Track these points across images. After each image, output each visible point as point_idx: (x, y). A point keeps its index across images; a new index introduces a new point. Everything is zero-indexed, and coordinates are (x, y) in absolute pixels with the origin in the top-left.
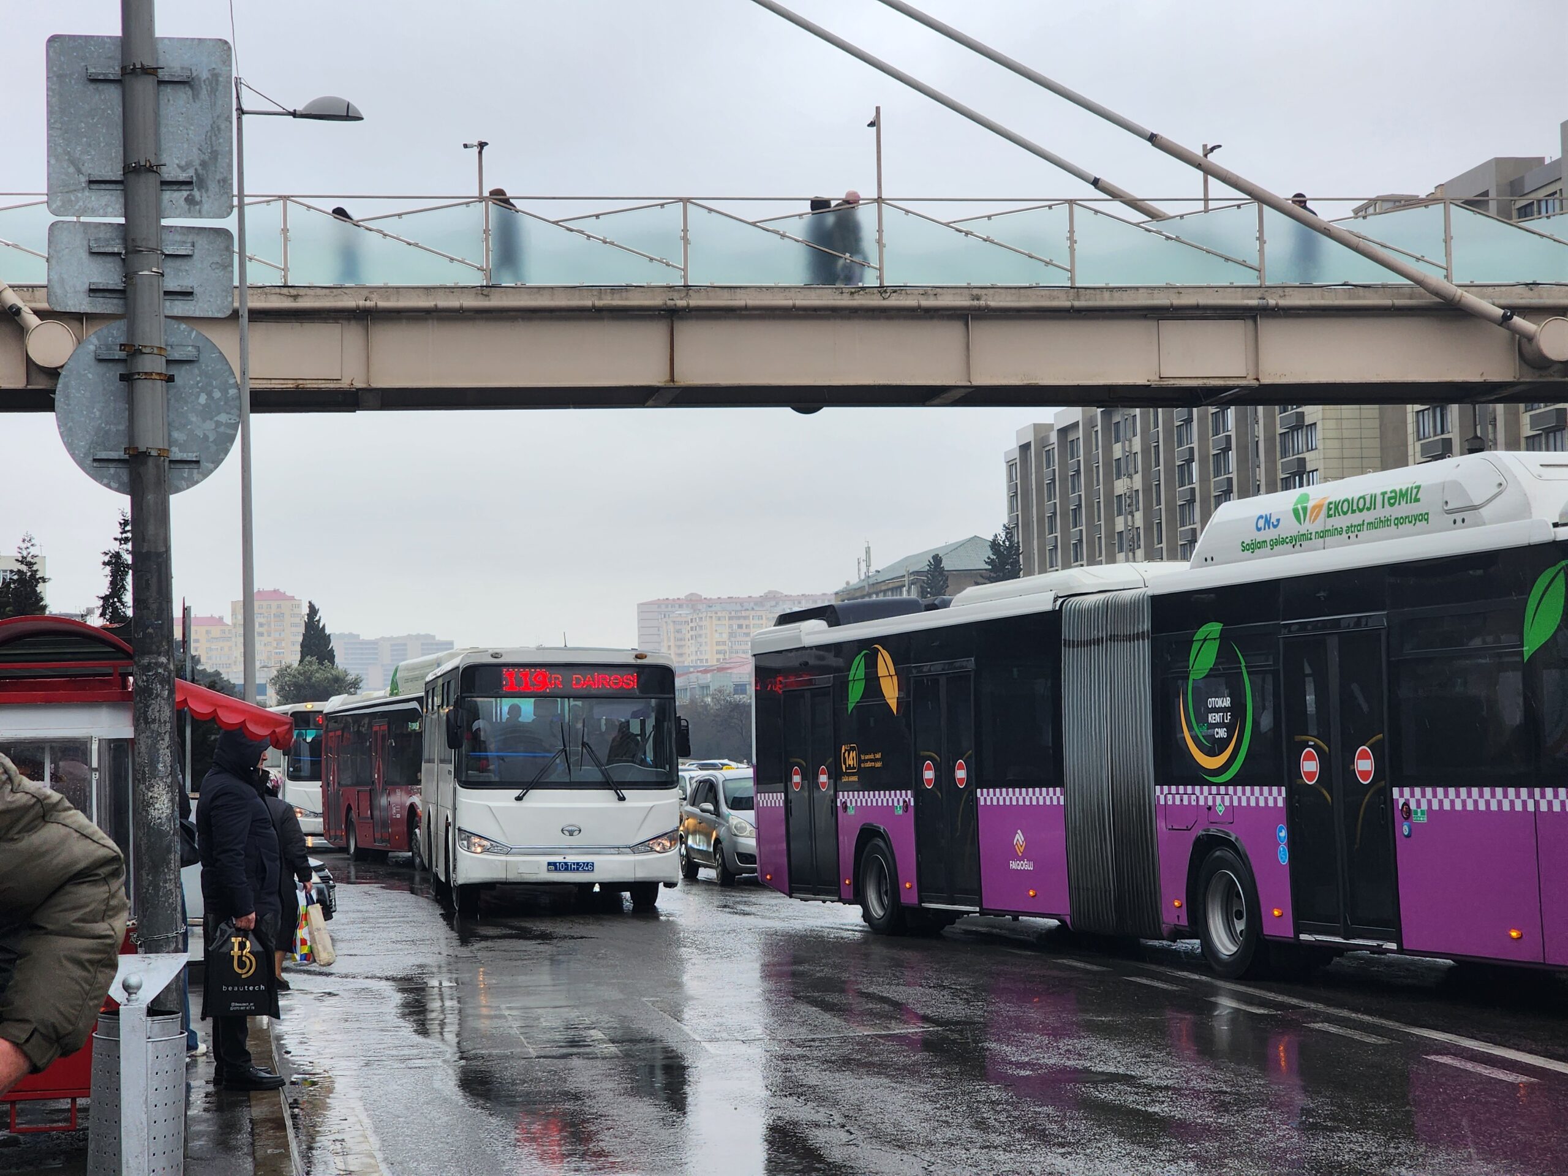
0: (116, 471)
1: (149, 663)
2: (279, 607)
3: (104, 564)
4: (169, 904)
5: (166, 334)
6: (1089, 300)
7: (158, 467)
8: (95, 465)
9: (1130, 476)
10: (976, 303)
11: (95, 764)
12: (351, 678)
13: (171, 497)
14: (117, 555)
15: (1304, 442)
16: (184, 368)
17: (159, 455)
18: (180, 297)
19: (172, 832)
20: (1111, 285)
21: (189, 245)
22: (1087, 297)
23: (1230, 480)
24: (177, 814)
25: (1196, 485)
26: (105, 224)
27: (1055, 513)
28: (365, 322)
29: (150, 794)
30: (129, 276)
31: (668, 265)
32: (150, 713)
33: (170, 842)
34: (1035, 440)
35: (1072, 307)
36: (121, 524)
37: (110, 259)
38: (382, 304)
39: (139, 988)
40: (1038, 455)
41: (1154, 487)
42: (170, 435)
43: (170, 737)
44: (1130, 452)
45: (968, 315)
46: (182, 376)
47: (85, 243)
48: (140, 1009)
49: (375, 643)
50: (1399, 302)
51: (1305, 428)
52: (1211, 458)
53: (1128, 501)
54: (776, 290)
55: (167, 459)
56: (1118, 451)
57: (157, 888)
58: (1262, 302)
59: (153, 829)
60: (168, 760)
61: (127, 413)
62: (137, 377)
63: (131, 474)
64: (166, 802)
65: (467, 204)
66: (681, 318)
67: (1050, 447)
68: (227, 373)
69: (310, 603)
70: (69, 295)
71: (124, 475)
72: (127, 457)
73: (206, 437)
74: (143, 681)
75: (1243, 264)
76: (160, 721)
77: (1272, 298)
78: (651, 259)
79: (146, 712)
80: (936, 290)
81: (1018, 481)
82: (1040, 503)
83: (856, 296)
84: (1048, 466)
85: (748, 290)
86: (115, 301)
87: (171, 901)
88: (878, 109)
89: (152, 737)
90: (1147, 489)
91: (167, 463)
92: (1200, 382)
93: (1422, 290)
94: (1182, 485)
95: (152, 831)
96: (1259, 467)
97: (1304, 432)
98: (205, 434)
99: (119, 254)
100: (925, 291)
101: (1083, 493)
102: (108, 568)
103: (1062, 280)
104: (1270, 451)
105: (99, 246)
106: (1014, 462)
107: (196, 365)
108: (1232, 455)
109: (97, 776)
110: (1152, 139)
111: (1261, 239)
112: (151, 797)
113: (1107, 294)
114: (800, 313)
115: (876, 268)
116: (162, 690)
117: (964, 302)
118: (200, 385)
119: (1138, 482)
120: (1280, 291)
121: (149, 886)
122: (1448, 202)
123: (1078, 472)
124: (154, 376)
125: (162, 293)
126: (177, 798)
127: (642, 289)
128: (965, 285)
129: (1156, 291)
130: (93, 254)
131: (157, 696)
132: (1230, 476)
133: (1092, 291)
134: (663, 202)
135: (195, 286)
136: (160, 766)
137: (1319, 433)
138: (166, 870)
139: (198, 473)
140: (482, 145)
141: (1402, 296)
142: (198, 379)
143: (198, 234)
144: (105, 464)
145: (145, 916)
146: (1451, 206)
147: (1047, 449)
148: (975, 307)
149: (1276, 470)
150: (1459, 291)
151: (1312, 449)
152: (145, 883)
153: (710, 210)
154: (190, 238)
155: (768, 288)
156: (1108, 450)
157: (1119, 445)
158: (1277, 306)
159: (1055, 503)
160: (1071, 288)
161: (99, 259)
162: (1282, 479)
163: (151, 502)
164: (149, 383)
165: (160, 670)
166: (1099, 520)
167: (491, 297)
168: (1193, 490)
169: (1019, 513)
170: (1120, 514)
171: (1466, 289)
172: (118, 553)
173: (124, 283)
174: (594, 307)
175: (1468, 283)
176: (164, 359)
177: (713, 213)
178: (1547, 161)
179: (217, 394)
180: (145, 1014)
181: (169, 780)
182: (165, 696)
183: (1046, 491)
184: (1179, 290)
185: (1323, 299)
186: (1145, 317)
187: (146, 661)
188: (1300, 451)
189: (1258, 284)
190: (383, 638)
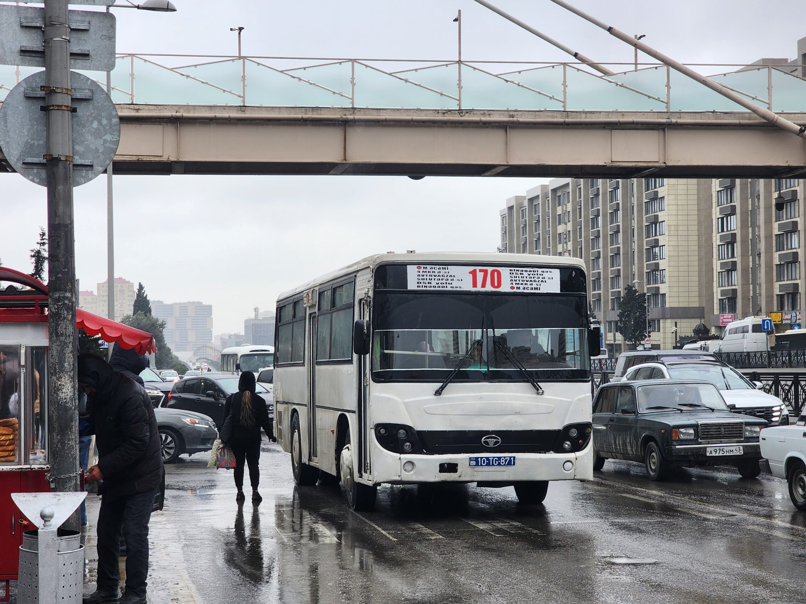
0: (37, 171)
1: (59, 297)
2: (122, 286)
3: (32, 256)
4: (71, 455)
5: (71, 82)
6: (574, 118)
7: (65, 168)
8: (24, 166)
9: (566, 224)
10: (511, 119)
11: (23, 363)
12: (160, 322)
13: (74, 188)
14: (39, 252)
15: (658, 206)
16: (83, 104)
17: (66, 160)
18: (80, 58)
19: (73, 408)
20: (586, 110)
21: (87, 23)
22: (573, 116)
23: (618, 226)
24: (77, 396)
25: (600, 229)
26: (31, 8)
27: (526, 242)
28: (176, 124)
29: (59, 383)
30: (47, 42)
31: (342, 96)
32: (59, 329)
33: (72, 415)
34: (516, 205)
35: (564, 122)
36: (41, 235)
37: (34, 31)
38: (186, 115)
39: (51, 517)
40: (518, 212)
41: (578, 229)
42: (73, 148)
43: (73, 346)
44: (566, 211)
45: (507, 126)
46: (83, 110)
47: (18, 20)
48: (52, 532)
49: (171, 305)
50: (743, 121)
51: (658, 200)
52: (609, 214)
53: (565, 236)
54: (402, 111)
55: (72, 164)
56: (559, 210)
57: (63, 444)
58: (668, 120)
59: (61, 405)
60: (71, 360)
61: (45, 133)
62: (52, 108)
63: (47, 173)
64: (69, 388)
65: (233, 60)
66: (350, 126)
67: (524, 208)
68: (111, 108)
69: (140, 283)
70: (7, 54)
71: (43, 174)
72: (45, 161)
73: (97, 150)
74: (55, 309)
75: (658, 99)
76: (66, 335)
77: (674, 119)
78: (334, 93)
79: (56, 329)
80: (489, 112)
81: (507, 226)
82: (518, 237)
83: (446, 115)
84: (523, 218)
85: (387, 111)
86: (37, 59)
87: (72, 453)
88: (460, 11)
89: (60, 345)
90: (575, 231)
91: (71, 166)
92: (634, 164)
93: (756, 115)
94: (593, 228)
95: (60, 407)
96: (634, 219)
97: (658, 202)
98: (96, 147)
99: (40, 28)
100: (484, 112)
101: (541, 232)
102: (34, 259)
103: (559, 107)
104: (640, 211)
105: (27, 22)
106: (505, 216)
107: (91, 102)
108: (620, 213)
109: (24, 370)
110: (610, 30)
111: (668, 86)
112: (60, 385)
113: (583, 115)
114: (415, 123)
115: (457, 100)
116: (68, 314)
117: (506, 119)
118: (93, 115)
119: (570, 226)
120: (678, 115)
121: (58, 443)
122: (770, 67)
123: (538, 221)
124: (63, 108)
125: (69, 55)
126: (77, 386)
127: (329, 109)
128: (506, 109)
129: (610, 114)
130: (22, 27)
131: (64, 318)
132: (618, 224)
133: (575, 113)
134: (341, 61)
135: (91, 50)
136: (66, 365)
137: (666, 201)
138: (69, 433)
139: (92, 173)
140: (241, 29)
141: (744, 118)
142: (92, 111)
143: (92, 16)
144: (30, 167)
145: (55, 463)
146: (773, 69)
147: (522, 209)
148: (511, 121)
149: (642, 221)
150: (776, 116)
151: (662, 211)
152: (55, 441)
153: (367, 66)
154: (87, 19)
155: (398, 110)
156: (554, 210)
157: (560, 207)
158: (676, 123)
159: (526, 237)
160: (564, 111)
161: (27, 30)
162: (646, 226)
163: (61, 191)
164: (60, 112)
165: (66, 302)
166: (549, 246)
167: (246, 112)
168: (599, 231)
169: (507, 242)
170: (560, 243)
171: (779, 115)
172: (39, 251)
173: (44, 46)
174: (302, 118)
175: (780, 111)
176: (70, 97)
177: (368, 68)
178: (789, 61)
179: (104, 122)
180: (57, 535)
181: (72, 374)
182: (70, 319)
183: (521, 231)
184: (623, 114)
185: (701, 119)
186: (604, 128)
187: (57, 295)
188: (656, 211)
189: (665, 110)
190: (176, 304)
